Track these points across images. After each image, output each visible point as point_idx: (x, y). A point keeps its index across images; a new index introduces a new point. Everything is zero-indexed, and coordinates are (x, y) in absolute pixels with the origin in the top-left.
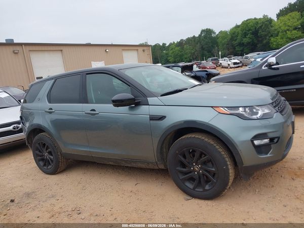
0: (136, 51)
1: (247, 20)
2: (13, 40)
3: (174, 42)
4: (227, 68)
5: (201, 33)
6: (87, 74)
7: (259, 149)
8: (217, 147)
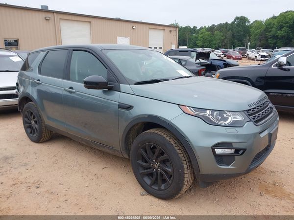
0: (163, 31)
1: (286, 12)
2: (47, 7)
3: (205, 26)
4: (254, 60)
5: (235, 20)
6: (74, 50)
7: (220, 159)
8: (177, 148)
